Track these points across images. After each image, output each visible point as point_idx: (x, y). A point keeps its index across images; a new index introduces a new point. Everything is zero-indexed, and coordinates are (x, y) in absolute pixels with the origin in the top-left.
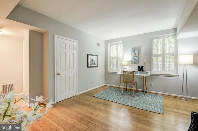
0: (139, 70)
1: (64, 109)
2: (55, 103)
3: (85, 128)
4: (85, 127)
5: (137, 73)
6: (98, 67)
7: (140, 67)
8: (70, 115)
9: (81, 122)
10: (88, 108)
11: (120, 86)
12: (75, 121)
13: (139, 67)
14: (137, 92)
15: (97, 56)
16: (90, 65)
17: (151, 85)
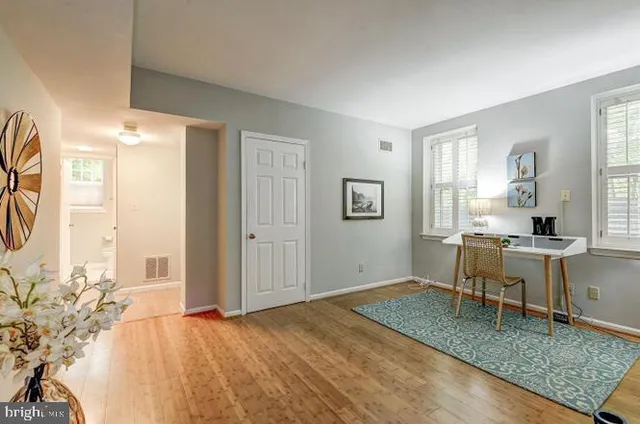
0: (535, 233)
1: (255, 332)
2: (244, 313)
3: (279, 391)
4: (280, 388)
5: (527, 241)
6: (382, 217)
7: (540, 219)
8: (260, 351)
9: (276, 373)
10: (317, 341)
11: (455, 285)
12: (265, 369)
13: (537, 221)
14: (524, 314)
15: (382, 183)
16: (353, 210)
17: (591, 295)
